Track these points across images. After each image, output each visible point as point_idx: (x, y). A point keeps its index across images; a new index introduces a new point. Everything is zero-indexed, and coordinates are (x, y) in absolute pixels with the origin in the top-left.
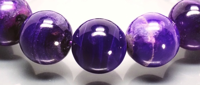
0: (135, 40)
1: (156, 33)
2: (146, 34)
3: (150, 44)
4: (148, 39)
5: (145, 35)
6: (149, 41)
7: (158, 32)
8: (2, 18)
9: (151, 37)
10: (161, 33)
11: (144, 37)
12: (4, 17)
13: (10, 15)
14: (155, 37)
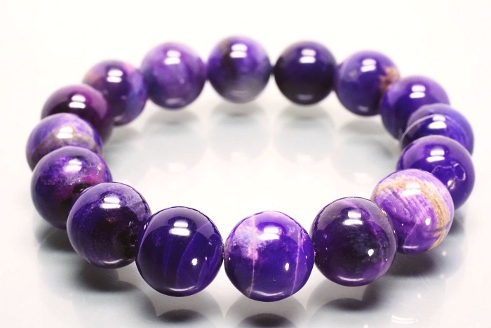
0: (230, 251)
1: (262, 244)
2: (247, 244)
3: (250, 260)
4: (247, 252)
5: (245, 245)
6: (249, 255)
7: (265, 244)
8: (54, 184)
9: (252, 249)
10: (270, 245)
11: (243, 247)
12: (56, 183)
13: (67, 181)
14: (259, 250)
